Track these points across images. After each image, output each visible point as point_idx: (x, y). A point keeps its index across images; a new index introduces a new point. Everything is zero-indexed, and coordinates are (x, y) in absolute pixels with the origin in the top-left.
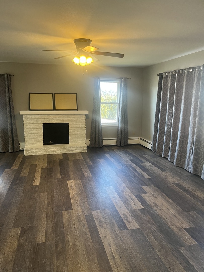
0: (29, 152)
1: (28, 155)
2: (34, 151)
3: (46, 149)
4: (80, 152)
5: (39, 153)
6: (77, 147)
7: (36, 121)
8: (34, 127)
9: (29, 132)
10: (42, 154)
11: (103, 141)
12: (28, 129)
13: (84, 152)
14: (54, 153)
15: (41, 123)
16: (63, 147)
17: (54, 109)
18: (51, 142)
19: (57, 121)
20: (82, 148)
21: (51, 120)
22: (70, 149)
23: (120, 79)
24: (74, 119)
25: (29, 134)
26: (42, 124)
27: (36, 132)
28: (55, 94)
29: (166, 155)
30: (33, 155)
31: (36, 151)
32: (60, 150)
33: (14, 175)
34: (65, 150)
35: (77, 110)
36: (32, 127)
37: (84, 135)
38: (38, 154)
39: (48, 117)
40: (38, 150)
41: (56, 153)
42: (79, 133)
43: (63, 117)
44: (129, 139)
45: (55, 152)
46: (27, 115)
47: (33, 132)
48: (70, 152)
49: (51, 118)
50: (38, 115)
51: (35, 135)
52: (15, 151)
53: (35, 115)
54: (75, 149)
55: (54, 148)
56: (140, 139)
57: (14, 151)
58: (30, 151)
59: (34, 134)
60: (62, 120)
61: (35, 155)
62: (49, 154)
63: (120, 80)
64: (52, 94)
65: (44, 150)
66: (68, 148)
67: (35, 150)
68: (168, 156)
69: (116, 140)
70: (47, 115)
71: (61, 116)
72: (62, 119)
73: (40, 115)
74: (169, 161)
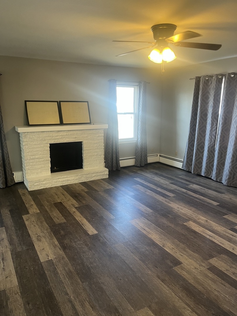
0: (35, 186)
1: (33, 190)
2: (42, 183)
3: (58, 179)
4: (100, 179)
5: (49, 185)
6: (97, 173)
7: (41, 140)
8: (37, 149)
9: (32, 157)
10: (52, 186)
11: (120, 161)
12: (29, 153)
13: (105, 178)
14: (69, 184)
15: (47, 144)
16: (80, 174)
17: (62, 123)
18: (56, 168)
19: (68, 140)
20: (103, 173)
21: (61, 138)
22: (88, 176)
23: (138, 83)
24: (90, 136)
25: (32, 159)
26: (49, 145)
27: (41, 156)
28: (60, 102)
29: (208, 173)
30: (41, 188)
31: (44, 183)
32: (76, 178)
33: (45, 223)
34: (83, 178)
35: (90, 123)
36: (36, 149)
37: (102, 156)
38: (47, 187)
39: (56, 134)
40: (48, 182)
41: (70, 184)
42: (96, 154)
43: (77, 133)
44: (148, 157)
45: (69, 182)
46: (28, 132)
47: (36, 157)
48: (88, 180)
49: (61, 136)
50: (43, 132)
51: (40, 160)
52: (9, 185)
53: (39, 133)
54: (94, 175)
55: (68, 177)
56: (160, 156)
57: (7, 186)
58: (36, 184)
59: (38, 160)
60: (75, 138)
61: (44, 189)
62: (62, 185)
64: (57, 102)
65: (55, 181)
66: (86, 175)
67: (44, 181)
68: (211, 174)
69: (134, 160)
70: (55, 132)
71: (74, 132)
72: (75, 136)
73: (46, 132)
74: (215, 181)
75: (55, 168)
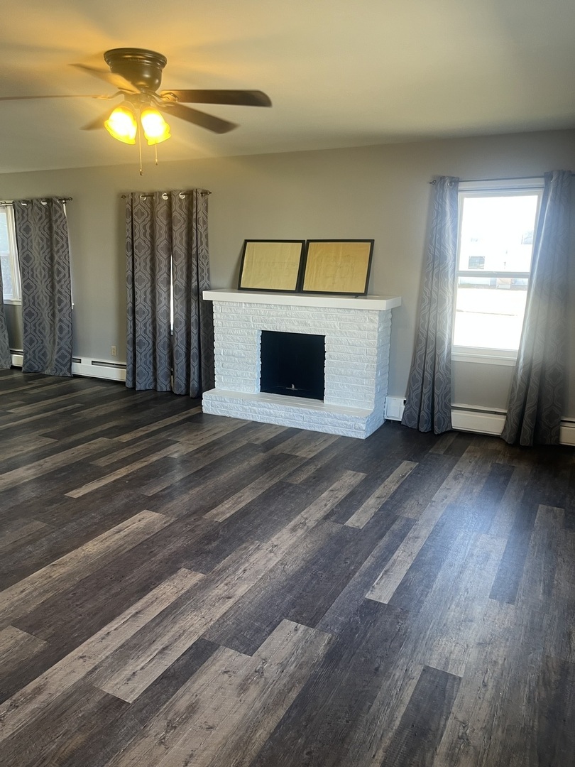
0: (212, 406)
1: (209, 412)
2: (224, 404)
4: (341, 434)
6: (336, 417)
9: (225, 351)
11: (453, 412)
13: (354, 436)
14: (270, 422)
15: (252, 329)
17: (299, 290)
20: (349, 423)
22: (312, 418)
23: (543, 180)
24: (343, 324)
25: (225, 355)
26: (261, 332)
28: (309, 241)
31: (228, 405)
32: (286, 415)
34: (300, 419)
38: (232, 416)
40: (233, 405)
42: (354, 371)
45: (272, 418)
48: (313, 429)
54: (326, 419)
55: (273, 407)
58: (215, 403)
59: (235, 358)
62: (256, 420)
63: (541, 182)
64: (302, 241)
65: (246, 407)
66: (307, 414)
69: (502, 419)
75: (293, 386)
